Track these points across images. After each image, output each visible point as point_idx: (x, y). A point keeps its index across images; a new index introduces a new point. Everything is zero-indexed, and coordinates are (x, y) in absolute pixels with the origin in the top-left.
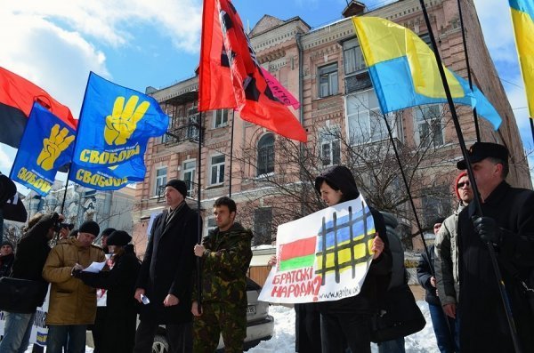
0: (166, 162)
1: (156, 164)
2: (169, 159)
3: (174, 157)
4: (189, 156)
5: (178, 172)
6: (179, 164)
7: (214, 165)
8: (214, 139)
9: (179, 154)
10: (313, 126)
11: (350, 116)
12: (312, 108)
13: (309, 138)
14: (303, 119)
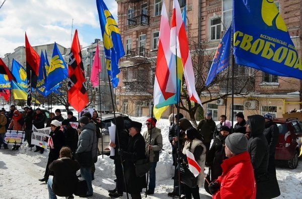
0: (131, 36)
1: (126, 37)
2: (132, 34)
3: (135, 33)
4: (142, 33)
5: (137, 42)
6: (137, 37)
7: (155, 38)
8: (155, 23)
9: (137, 31)
10: (206, 16)
11: (224, 12)
12: (207, 5)
13: (204, 23)
14: (201, 12)
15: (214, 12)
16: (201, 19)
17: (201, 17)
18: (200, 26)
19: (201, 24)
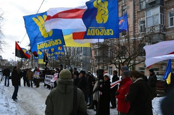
10: (138, 20)
11: (146, 17)
12: (137, 14)
13: (136, 24)
14: (134, 18)
15: (141, 18)
16: (135, 21)
17: (135, 20)
18: (134, 25)
19: (134, 24)
